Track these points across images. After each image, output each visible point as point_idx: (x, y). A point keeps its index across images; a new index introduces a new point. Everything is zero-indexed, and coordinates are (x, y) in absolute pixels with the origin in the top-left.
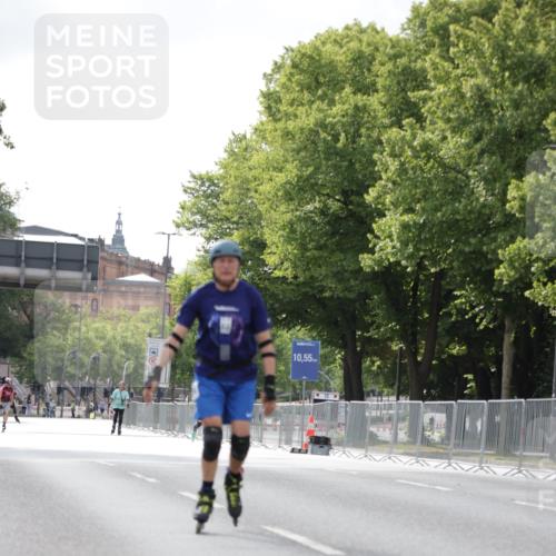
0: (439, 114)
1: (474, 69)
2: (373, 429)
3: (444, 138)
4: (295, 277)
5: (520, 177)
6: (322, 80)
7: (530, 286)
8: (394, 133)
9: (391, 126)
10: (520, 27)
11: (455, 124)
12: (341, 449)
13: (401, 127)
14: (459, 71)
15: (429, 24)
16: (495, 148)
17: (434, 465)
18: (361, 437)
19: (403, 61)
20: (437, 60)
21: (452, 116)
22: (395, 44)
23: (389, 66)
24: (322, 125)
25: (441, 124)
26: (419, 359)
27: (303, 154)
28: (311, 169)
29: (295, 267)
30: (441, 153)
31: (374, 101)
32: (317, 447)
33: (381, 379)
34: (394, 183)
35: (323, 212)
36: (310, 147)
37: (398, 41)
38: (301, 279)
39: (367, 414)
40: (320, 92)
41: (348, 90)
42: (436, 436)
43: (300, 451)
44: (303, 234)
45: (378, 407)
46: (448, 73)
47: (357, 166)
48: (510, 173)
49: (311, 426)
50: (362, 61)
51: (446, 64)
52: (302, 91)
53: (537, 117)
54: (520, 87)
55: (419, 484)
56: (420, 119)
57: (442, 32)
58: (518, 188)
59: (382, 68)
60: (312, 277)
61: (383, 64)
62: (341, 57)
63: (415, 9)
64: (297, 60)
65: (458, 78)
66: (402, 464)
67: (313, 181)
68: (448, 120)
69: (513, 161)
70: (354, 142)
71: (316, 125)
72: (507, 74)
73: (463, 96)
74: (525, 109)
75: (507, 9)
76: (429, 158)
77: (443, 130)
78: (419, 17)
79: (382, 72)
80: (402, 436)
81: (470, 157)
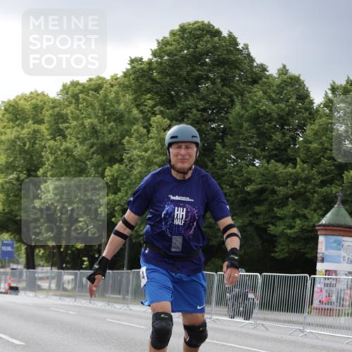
0: (74, 134)
1: (90, 115)
2: (39, 283)
3: (76, 146)
4: (4, 210)
5: (111, 166)
6: (18, 117)
7: (114, 216)
8: (52, 143)
9: (51, 140)
10: (113, 96)
11: (81, 140)
12: (23, 292)
13: (55, 140)
14: (84, 115)
15: (70, 93)
16: (99, 152)
17: (68, 301)
18: (33, 286)
19: (58, 109)
20: (73, 110)
21: (79, 136)
22: (54, 101)
23: (51, 112)
24: (18, 138)
25: (74, 140)
26: (62, 250)
27: (9, 151)
28: (12, 159)
29: (4, 205)
30: (74, 153)
31: (43, 128)
32: (12, 291)
33: (44, 259)
34: (52, 167)
35: (18, 179)
36: (13, 148)
37: (55, 100)
38: (6, 211)
39: (37, 275)
40: (17, 123)
41: (30, 122)
42: (69, 287)
43: (4, 293)
44: (8, 190)
45: (42, 273)
46: (78, 116)
47: (34, 158)
48: (106, 164)
49: (9, 281)
50: (37, 109)
51: (77, 112)
52: (8, 122)
53: (119, 138)
54: (112, 123)
55: (61, 310)
56: (64, 137)
57: (76, 96)
58: (111, 171)
59: (47, 113)
60: (11, 210)
61: (47, 111)
62: (27, 106)
63: (64, 86)
64: (7, 107)
65: (83, 118)
66: (53, 300)
67: (13, 164)
68: (78, 138)
69: (107, 158)
70: (33, 147)
71: (15, 138)
72: (106, 117)
73: (85, 127)
74: (113, 134)
75: (106, 88)
76: (68, 156)
77: (75, 143)
78: (65, 89)
79: (47, 114)
80: (53, 286)
81: (88, 155)
